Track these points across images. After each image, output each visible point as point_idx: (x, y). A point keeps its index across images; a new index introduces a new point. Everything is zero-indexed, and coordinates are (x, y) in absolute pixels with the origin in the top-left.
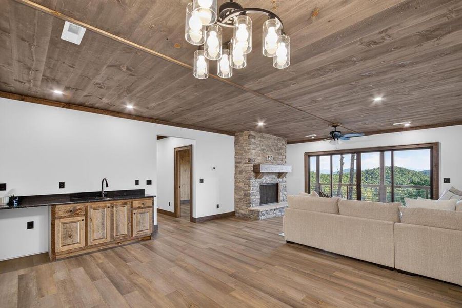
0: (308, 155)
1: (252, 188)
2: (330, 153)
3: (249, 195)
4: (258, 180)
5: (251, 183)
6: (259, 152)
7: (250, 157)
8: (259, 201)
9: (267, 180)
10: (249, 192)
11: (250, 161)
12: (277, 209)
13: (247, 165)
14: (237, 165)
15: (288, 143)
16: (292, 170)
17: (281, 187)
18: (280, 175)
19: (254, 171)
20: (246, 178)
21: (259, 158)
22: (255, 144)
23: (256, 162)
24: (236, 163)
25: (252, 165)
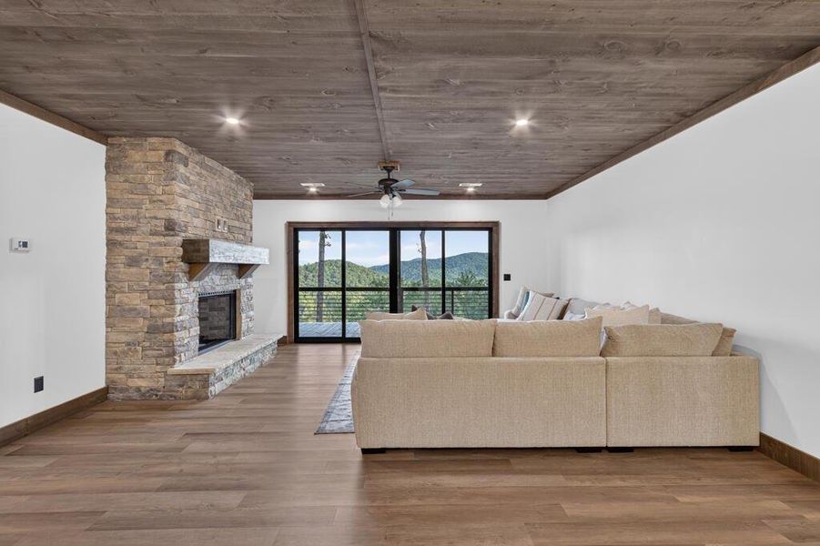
0: (294, 230)
1: (178, 307)
2: (342, 226)
3: (171, 329)
4: (195, 284)
5: (177, 294)
6: (197, 205)
7: (175, 215)
8: (195, 343)
9: (216, 283)
10: (168, 320)
11: (170, 227)
12: (246, 358)
13: (162, 239)
14: (119, 237)
15: (257, 196)
16: (270, 259)
17: (243, 300)
18: (243, 269)
19: (185, 259)
20: (157, 278)
21: (197, 222)
22: (186, 180)
23: (191, 234)
24: (110, 230)
25: (179, 239)
